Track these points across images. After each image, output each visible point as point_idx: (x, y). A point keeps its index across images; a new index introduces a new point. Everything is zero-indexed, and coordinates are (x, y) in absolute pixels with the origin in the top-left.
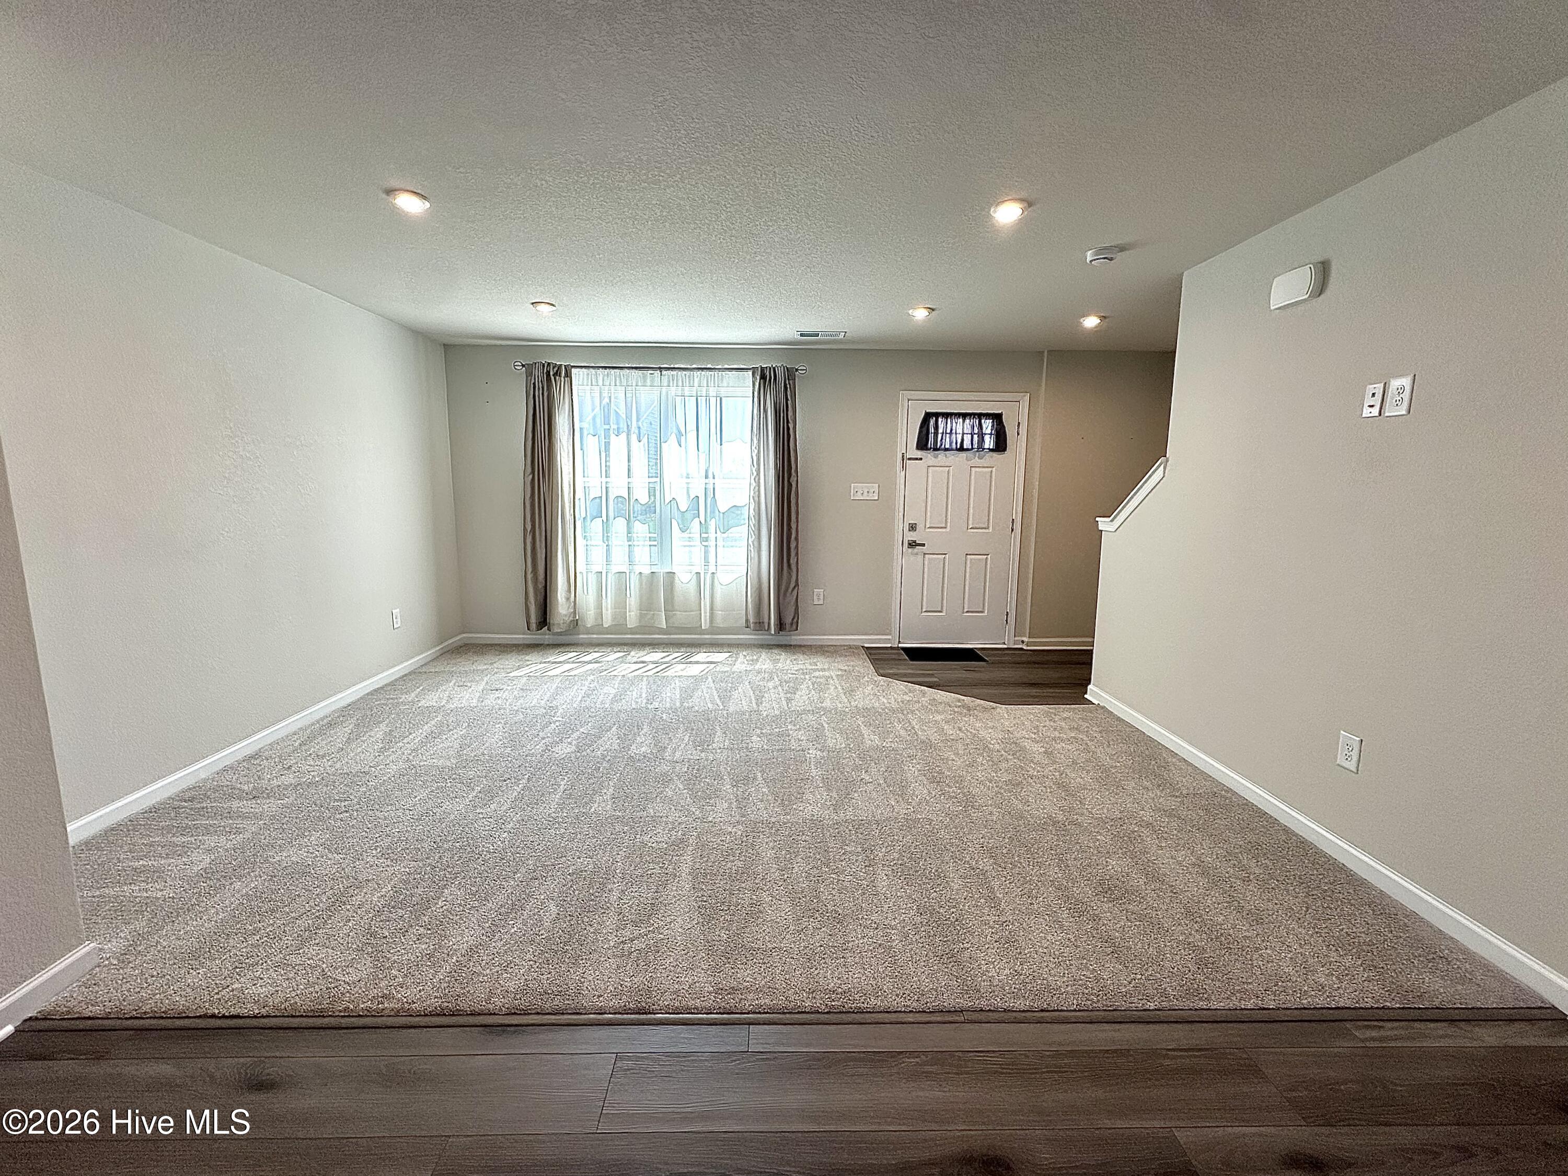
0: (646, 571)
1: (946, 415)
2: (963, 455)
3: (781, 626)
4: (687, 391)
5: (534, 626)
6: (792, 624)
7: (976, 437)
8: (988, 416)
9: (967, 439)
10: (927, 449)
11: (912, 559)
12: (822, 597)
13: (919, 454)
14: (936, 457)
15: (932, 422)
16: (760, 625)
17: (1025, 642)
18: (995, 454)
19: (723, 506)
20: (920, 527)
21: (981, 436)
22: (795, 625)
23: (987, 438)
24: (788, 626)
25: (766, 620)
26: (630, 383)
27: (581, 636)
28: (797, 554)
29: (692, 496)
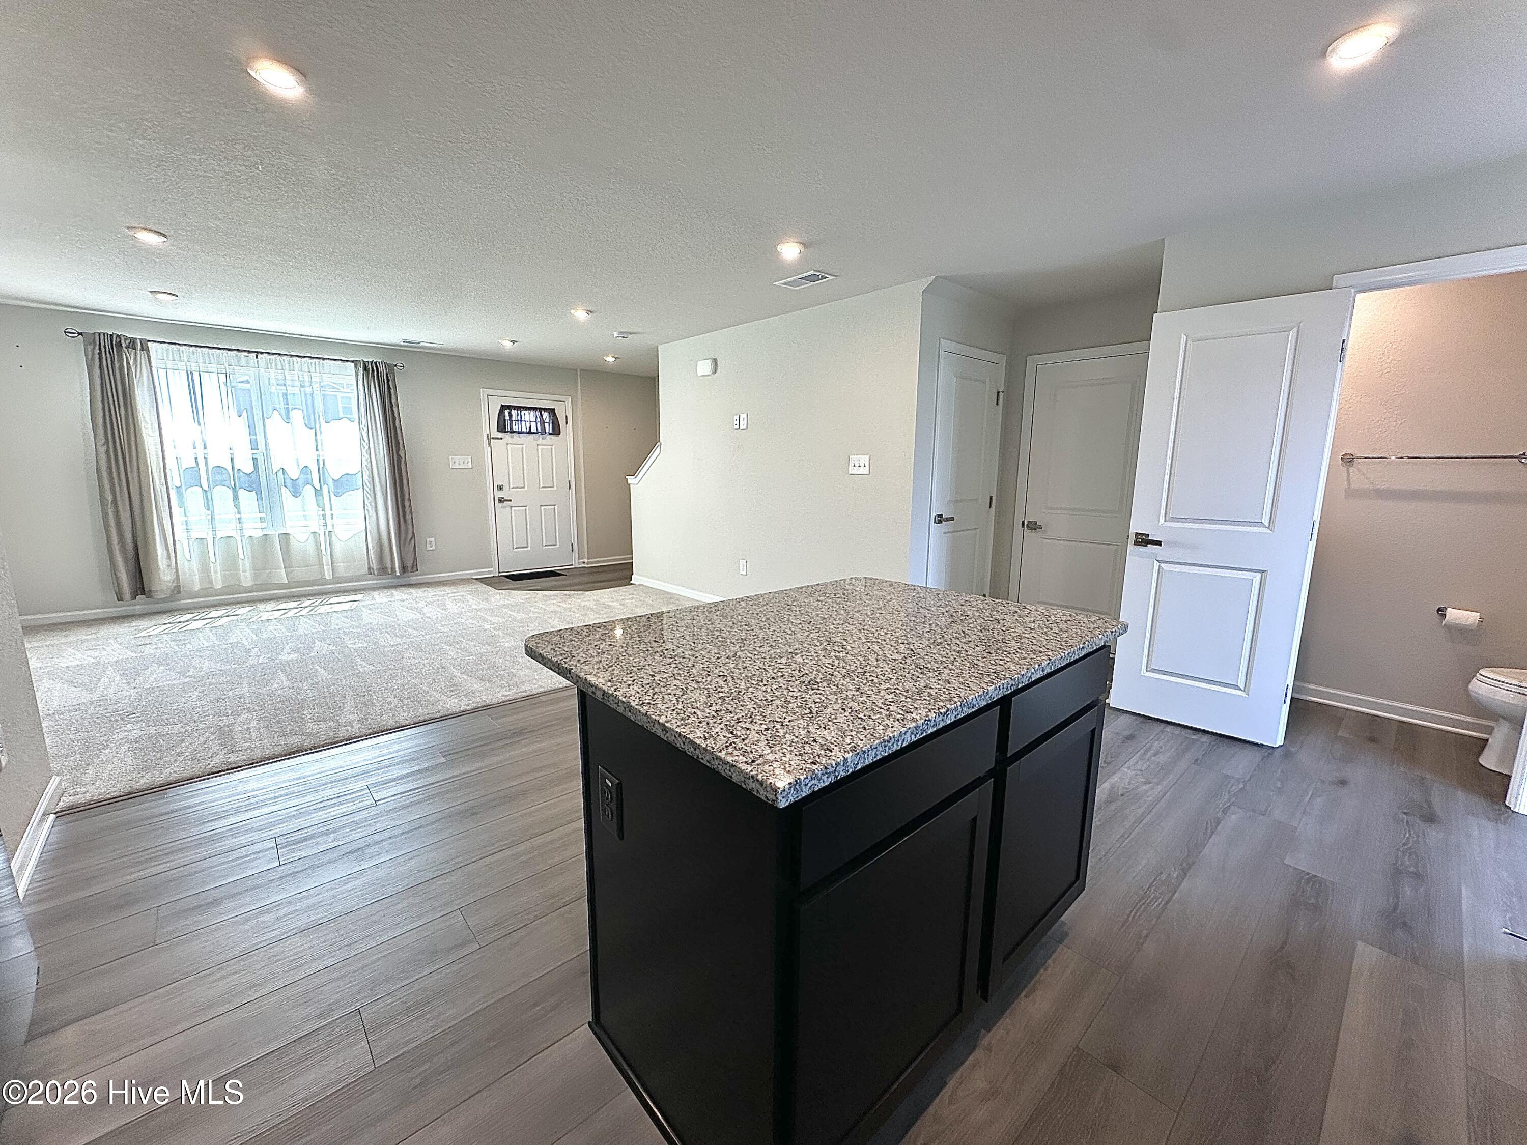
0: (258, 534)
1: (518, 408)
2: (531, 436)
3: (404, 569)
5: (127, 597)
6: (413, 567)
7: (539, 424)
8: (545, 410)
9: (533, 425)
10: (506, 432)
11: (503, 512)
12: (433, 543)
13: (500, 435)
14: (512, 437)
15: (507, 412)
16: (383, 570)
17: (586, 562)
18: (552, 437)
19: (335, 474)
20: (506, 488)
21: (543, 423)
22: (415, 567)
23: (546, 425)
24: (409, 569)
25: (389, 565)
27: (186, 601)
28: (411, 512)
29: (301, 467)
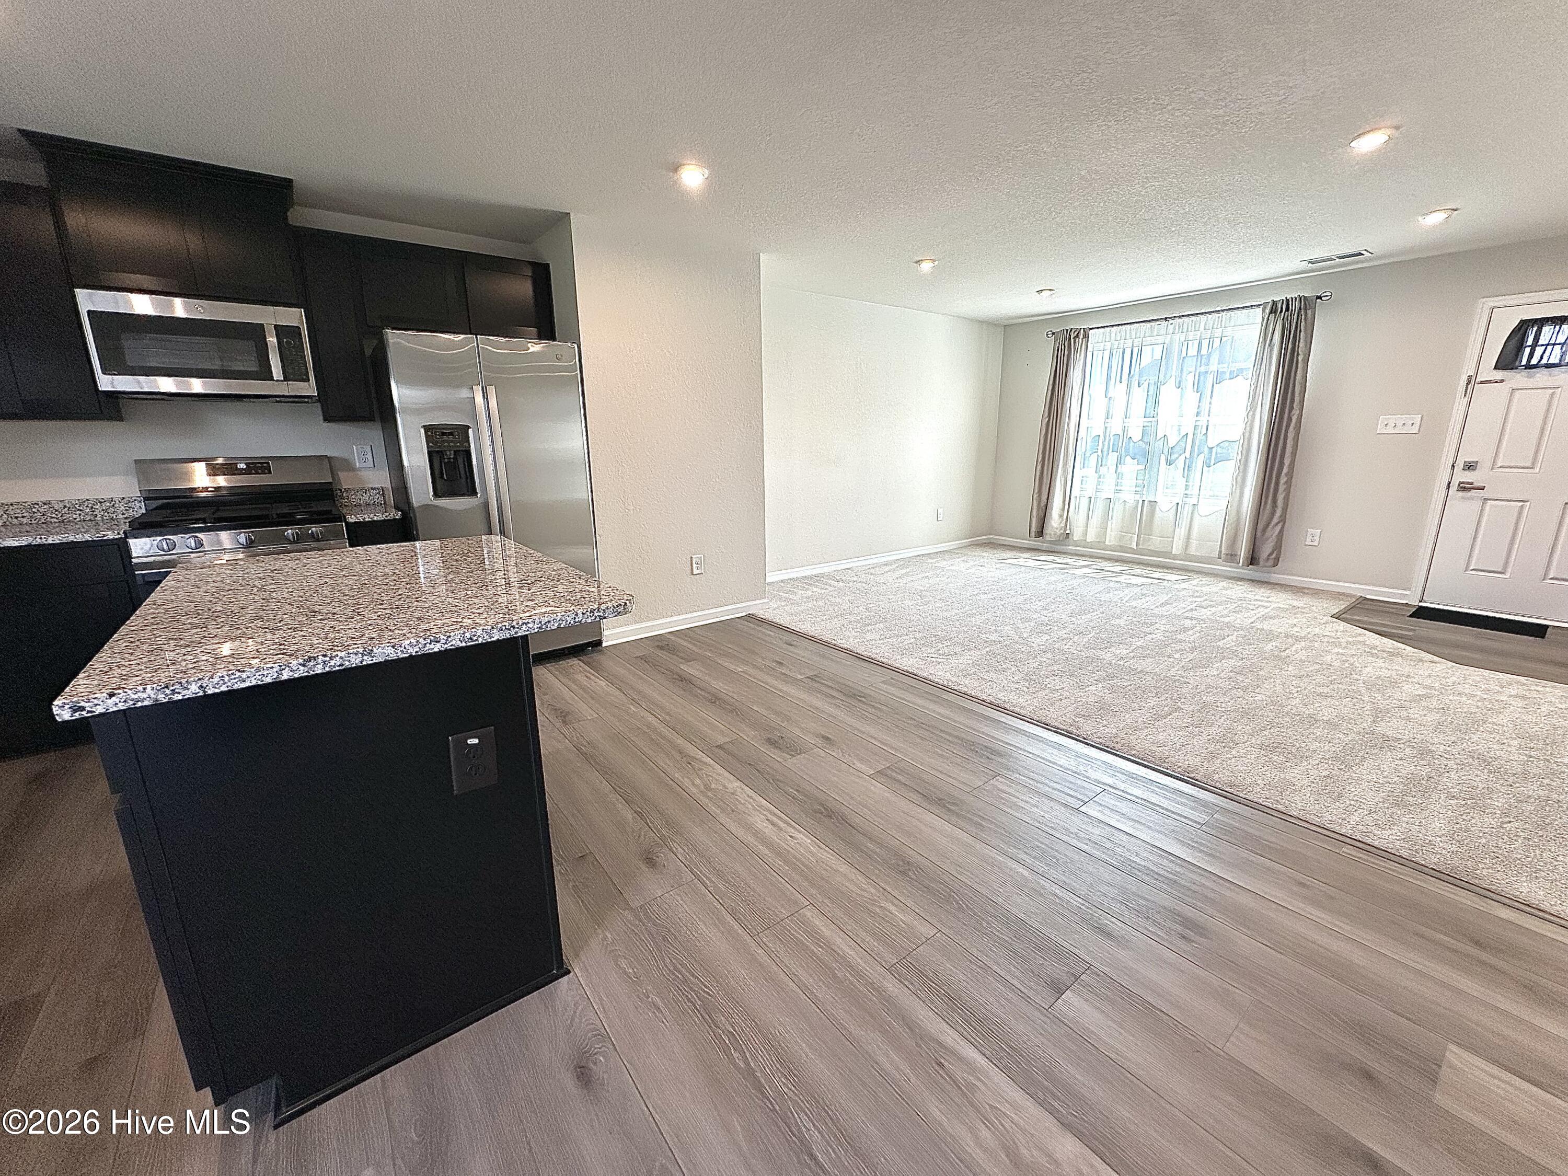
0: (1131, 499)
3: (1253, 560)
4: (1191, 336)
5: (1033, 534)
6: (1268, 560)
10: (1516, 367)
11: (1459, 505)
13: (1499, 375)
15: (1532, 332)
16: (1231, 557)
19: (1212, 441)
20: (1482, 467)
22: (1273, 561)
24: (1261, 563)
25: (1237, 553)
26: (1138, 336)
27: (1070, 547)
28: (1287, 490)
29: (1183, 433)
